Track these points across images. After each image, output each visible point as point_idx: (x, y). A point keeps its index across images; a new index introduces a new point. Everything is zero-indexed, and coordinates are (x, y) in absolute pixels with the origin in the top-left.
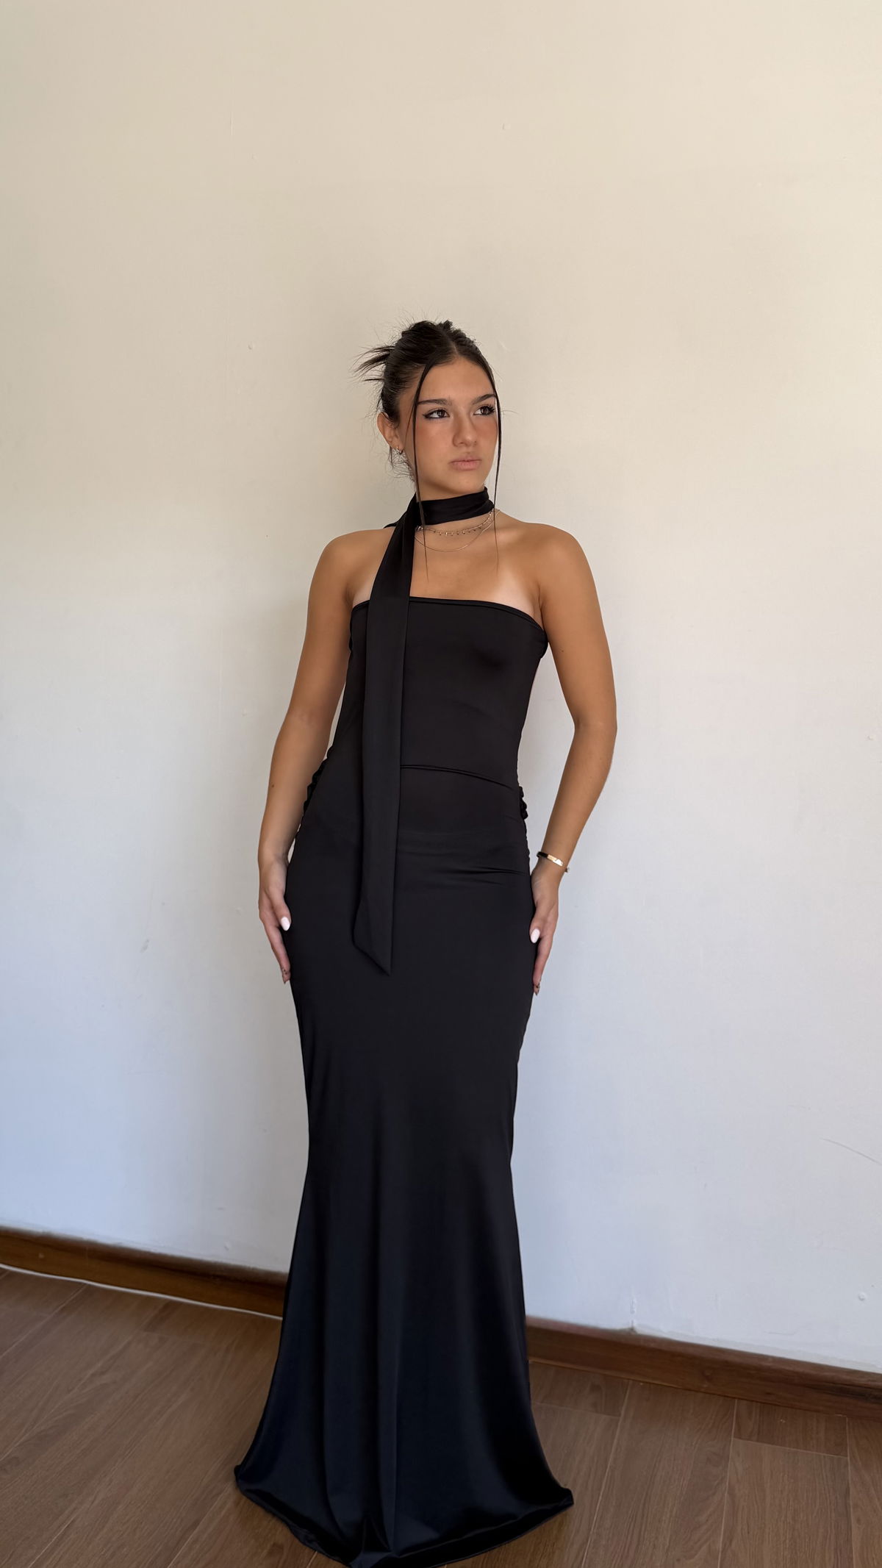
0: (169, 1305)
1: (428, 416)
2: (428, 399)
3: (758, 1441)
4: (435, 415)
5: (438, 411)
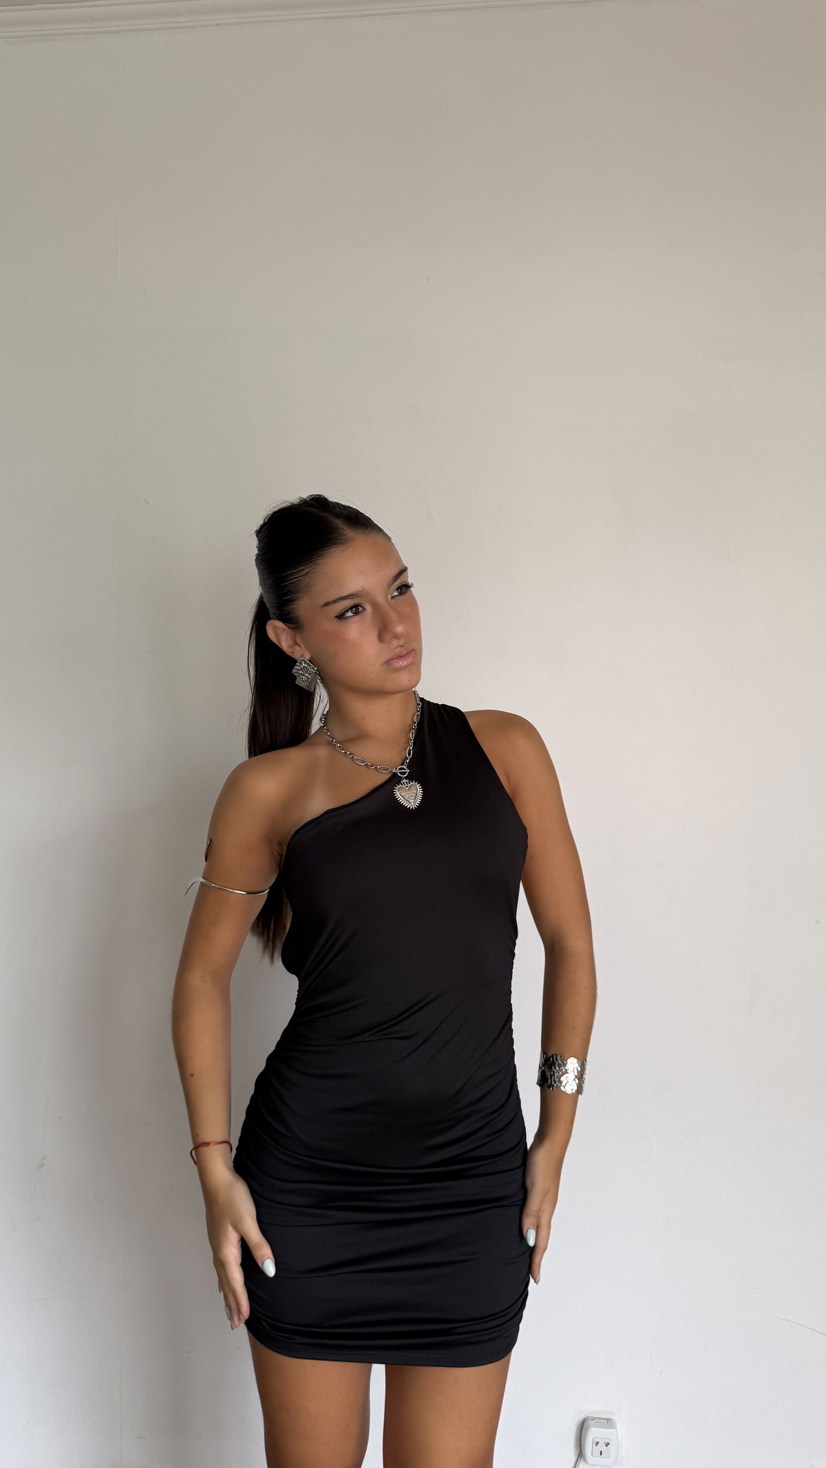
1: (341, 617)
2: (338, 597)
4: (349, 614)
5: (351, 608)
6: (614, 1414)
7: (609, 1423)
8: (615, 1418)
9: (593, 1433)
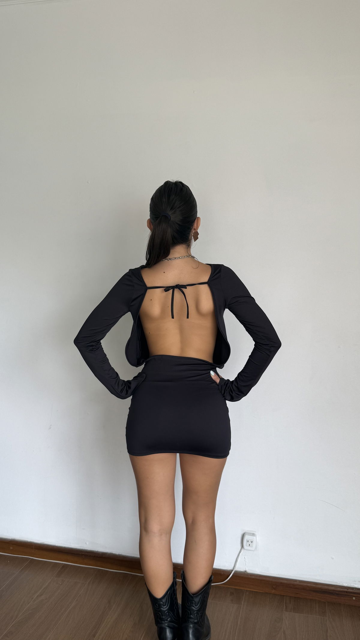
0: (65, 566)
3: (293, 612)
6: (256, 532)
7: (253, 535)
8: (256, 533)
9: (247, 537)
